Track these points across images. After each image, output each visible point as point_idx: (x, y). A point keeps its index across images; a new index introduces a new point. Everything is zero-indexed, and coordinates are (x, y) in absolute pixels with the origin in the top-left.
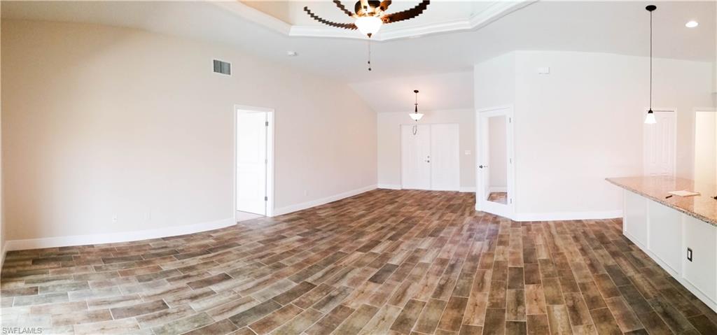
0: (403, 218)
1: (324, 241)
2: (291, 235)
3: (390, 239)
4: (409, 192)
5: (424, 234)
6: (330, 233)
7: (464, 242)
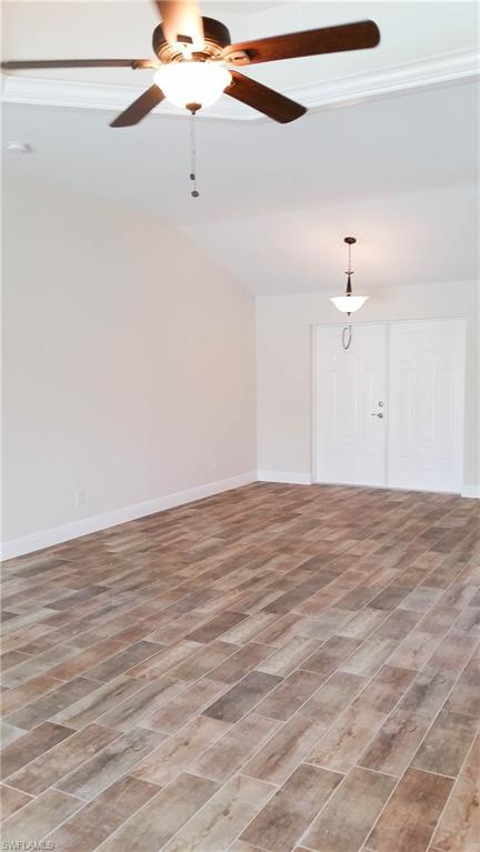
0: (308, 558)
1: (112, 616)
2: (29, 609)
3: (269, 609)
4: (327, 491)
5: (358, 600)
6: (130, 595)
7: (461, 633)
